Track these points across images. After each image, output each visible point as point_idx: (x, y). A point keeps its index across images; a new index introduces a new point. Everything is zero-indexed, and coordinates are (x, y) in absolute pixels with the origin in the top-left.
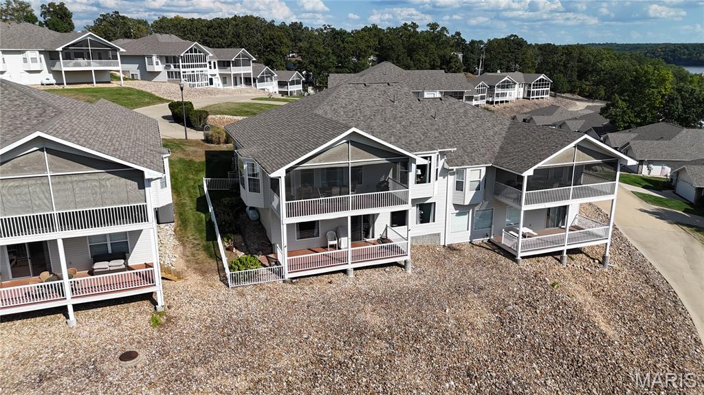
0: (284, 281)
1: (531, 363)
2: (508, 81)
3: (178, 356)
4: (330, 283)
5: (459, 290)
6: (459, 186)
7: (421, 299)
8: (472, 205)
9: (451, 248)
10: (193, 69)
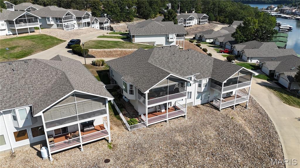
0: (147, 127)
1: (230, 148)
2: (191, 17)
3: (123, 159)
4: (162, 126)
5: (204, 124)
6: (200, 86)
8: (204, 92)
9: (196, 107)
10: (67, 23)
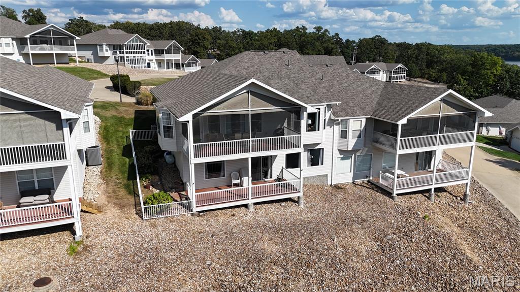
0: (192, 215)
2: (375, 69)
4: (233, 215)
6: (344, 135)
7: (313, 229)
8: (354, 151)
9: (337, 187)
10: (134, 55)
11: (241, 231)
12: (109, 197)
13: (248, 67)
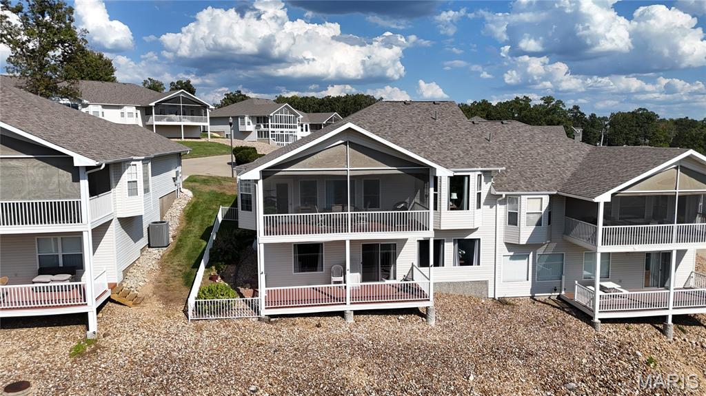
0: (260, 319)
4: (318, 326)
5: (495, 353)
6: (513, 219)
8: (531, 246)
9: (502, 302)
10: (282, 130)
11: (321, 348)
12: (157, 287)
13: (375, 120)
